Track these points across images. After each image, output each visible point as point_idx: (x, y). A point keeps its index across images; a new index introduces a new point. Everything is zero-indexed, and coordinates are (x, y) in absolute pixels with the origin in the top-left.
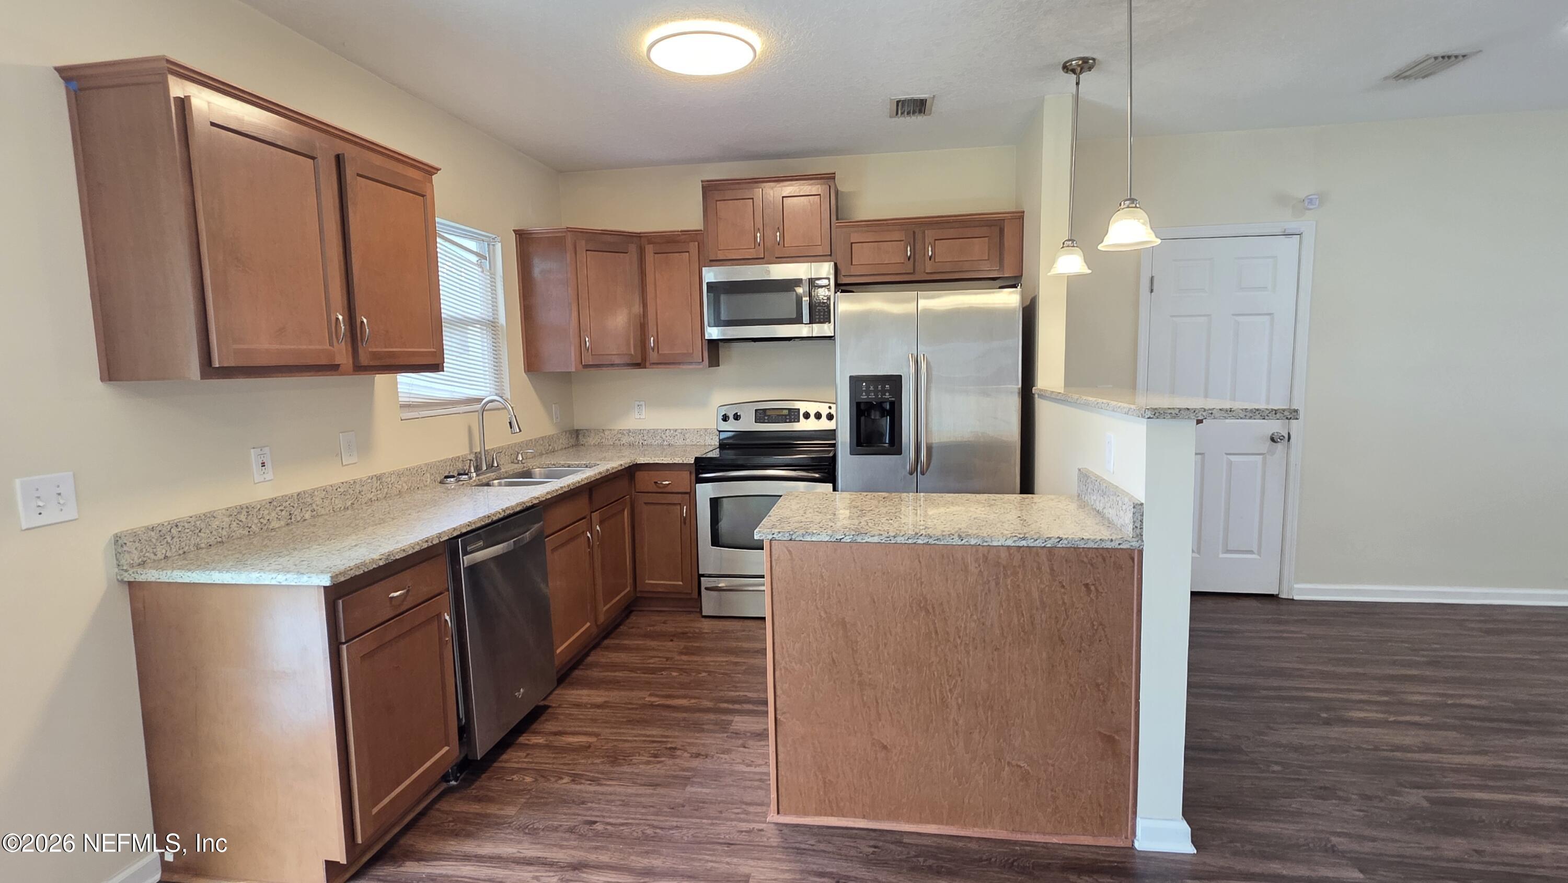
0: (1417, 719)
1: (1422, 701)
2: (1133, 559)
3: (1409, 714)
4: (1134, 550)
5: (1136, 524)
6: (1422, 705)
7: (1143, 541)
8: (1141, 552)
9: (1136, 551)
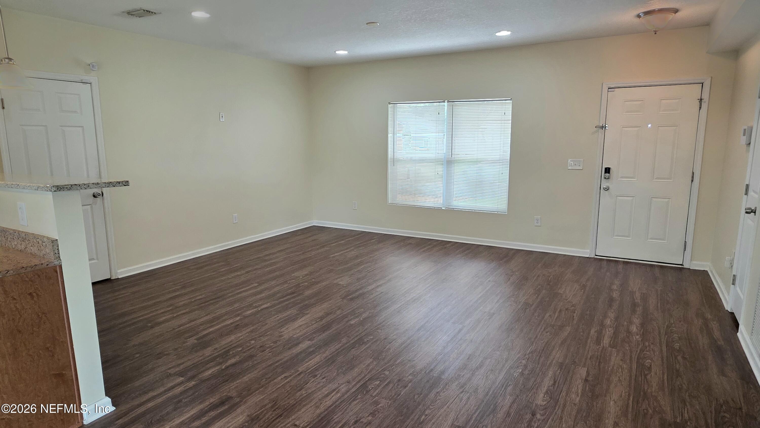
0: (184, 311)
1: (184, 304)
2: (57, 272)
3: (180, 311)
4: (56, 266)
5: (55, 252)
6: (184, 305)
7: (61, 260)
8: (61, 267)
9: (58, 267)
